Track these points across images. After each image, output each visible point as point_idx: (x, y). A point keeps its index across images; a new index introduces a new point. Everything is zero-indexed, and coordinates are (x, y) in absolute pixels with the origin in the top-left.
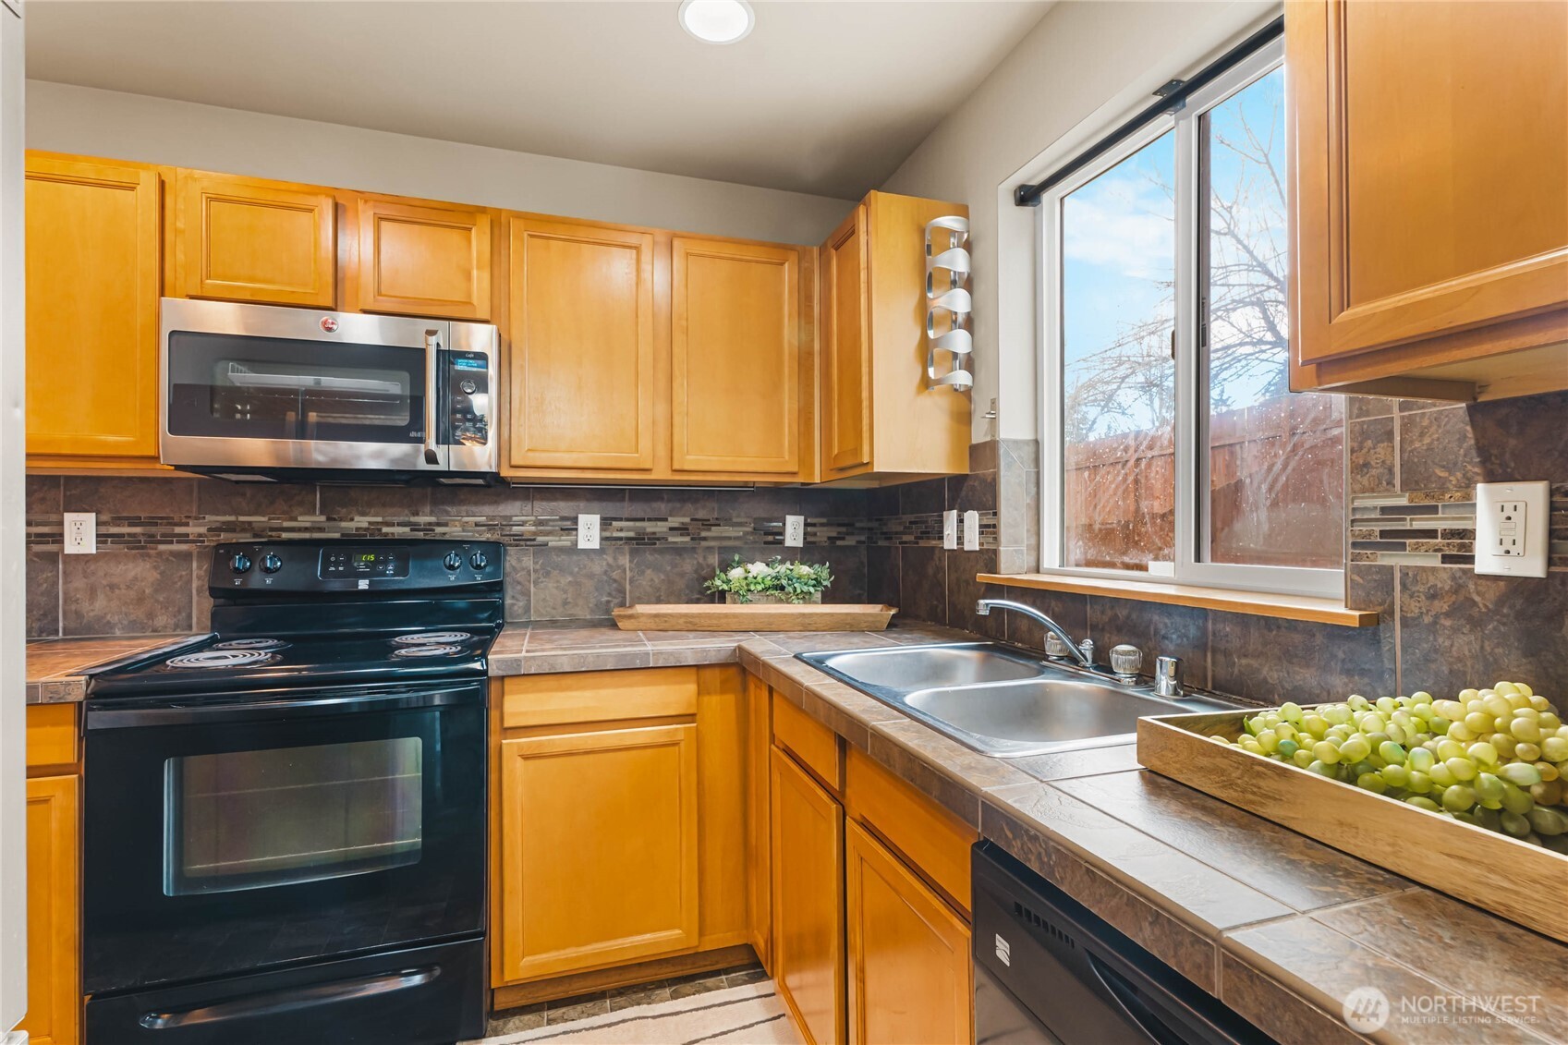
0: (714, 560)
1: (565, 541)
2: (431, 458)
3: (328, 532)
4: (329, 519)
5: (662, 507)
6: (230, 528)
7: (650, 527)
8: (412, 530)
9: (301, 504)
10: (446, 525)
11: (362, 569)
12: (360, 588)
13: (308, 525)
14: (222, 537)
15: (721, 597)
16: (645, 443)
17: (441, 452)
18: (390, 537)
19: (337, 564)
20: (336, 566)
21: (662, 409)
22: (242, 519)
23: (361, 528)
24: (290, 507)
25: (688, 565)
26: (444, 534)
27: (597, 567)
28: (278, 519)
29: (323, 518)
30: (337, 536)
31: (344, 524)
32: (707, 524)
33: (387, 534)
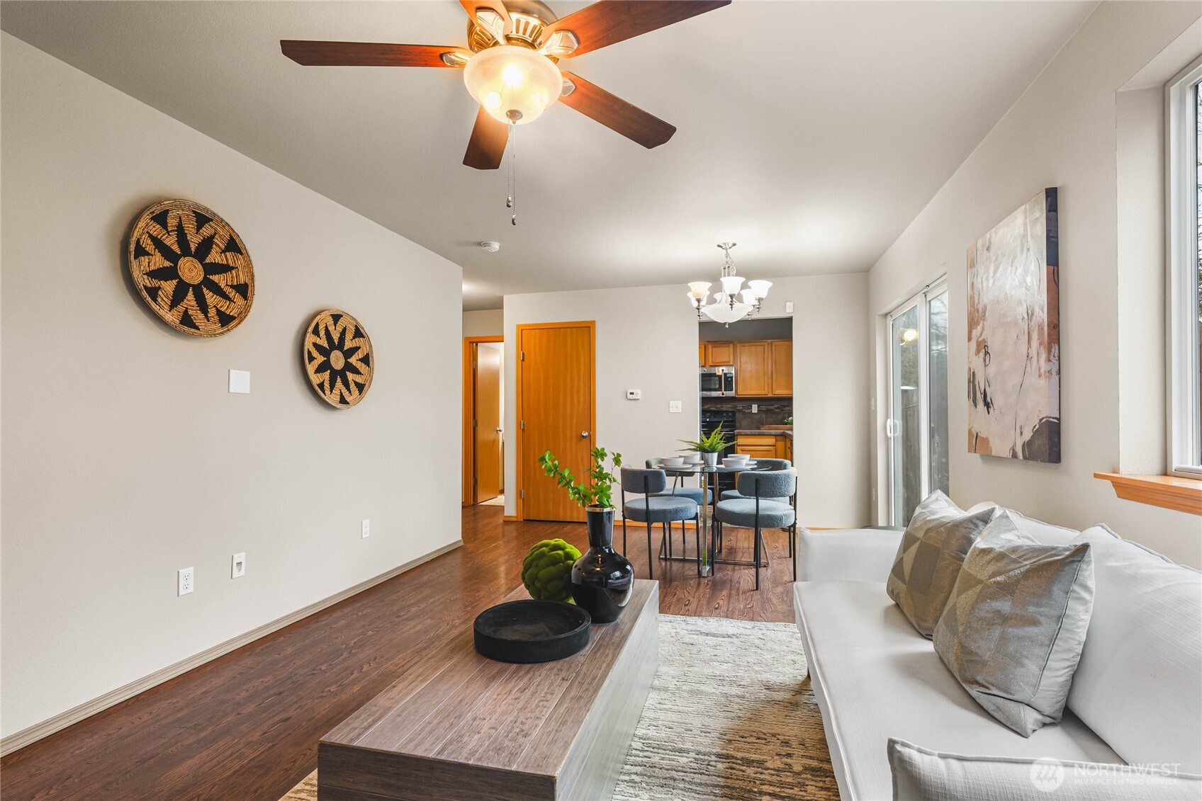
0: (787, 415)
1: (749, 411)
2: (723, 394)
5: (772, 402)
7: (770, 408)
15: (786, 424)
16: (766, 389)
17: (725, 392)
21: (770, 381)
25: (780, 417)
27: (757, 417)
32: (785, 406)
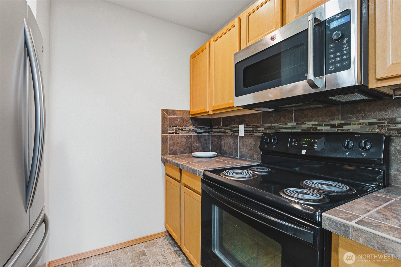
3: (297, 129)
4: (297, 124)
6: (269, 128)
8: (331, 128)
9: (288, 118)
10: (349, 124)
11: (304, 145)
12: (302, 153)
13: (291, 126)
14: (268, 131)
18: (321, 131)
19: (295, 142)
20: (295, 143)
22: (273, 125)
23: (309, 127)
24: (285, 120)
26: (349, 129)
28: (282, 125)
29: (295, 124)
30: (300, 131)
31: (303, 126)
33: (320, 130)
